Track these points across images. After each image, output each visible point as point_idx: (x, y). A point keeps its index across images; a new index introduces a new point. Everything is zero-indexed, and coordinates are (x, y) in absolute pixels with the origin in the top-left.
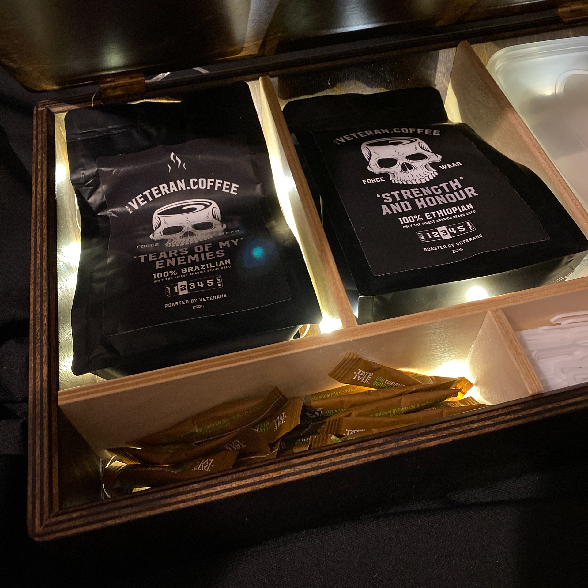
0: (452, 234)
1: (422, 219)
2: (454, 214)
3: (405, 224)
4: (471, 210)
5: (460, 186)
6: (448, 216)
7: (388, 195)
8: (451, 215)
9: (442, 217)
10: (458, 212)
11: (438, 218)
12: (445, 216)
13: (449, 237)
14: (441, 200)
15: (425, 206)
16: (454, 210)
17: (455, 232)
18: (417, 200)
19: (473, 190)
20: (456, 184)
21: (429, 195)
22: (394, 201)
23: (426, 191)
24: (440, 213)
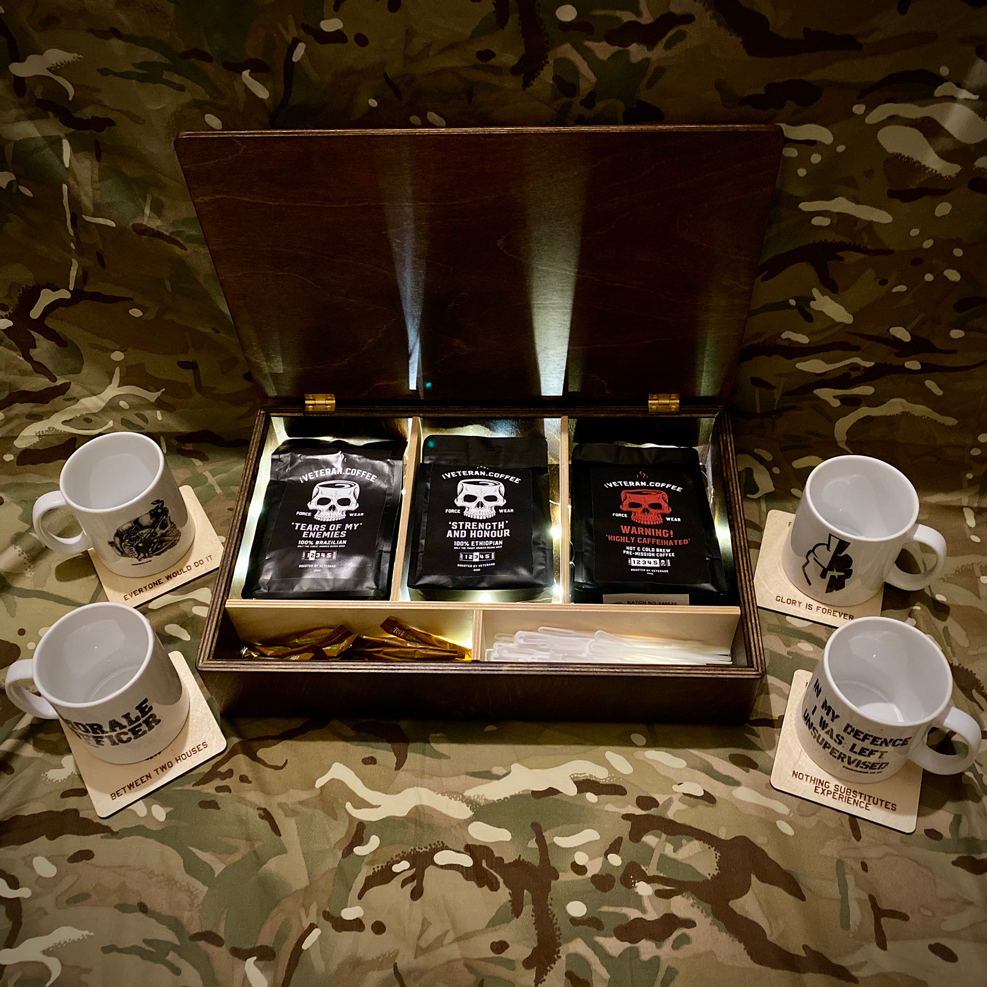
0: (480, 559)
1: (468, 545)
2: (489, 546)
3: (456, 546)
4: (501, 545)
5: (503, 528)
6: (485, 546)
7: (456, 523)
8: (487, 546)
9: (481, 546)
10: (492, 545)
11: (478, 546)
12: (483, 546)
13: (477, 560)
14: (487, 534)
15: (475, 537)
16: (491, 542)
17: (482, 557)
18: (472, 531)
19: (509, 532)
20: (501, 525)
21: (481, 529)
22: (458, 529)
23: (481, 525)
24: (481, 543)
